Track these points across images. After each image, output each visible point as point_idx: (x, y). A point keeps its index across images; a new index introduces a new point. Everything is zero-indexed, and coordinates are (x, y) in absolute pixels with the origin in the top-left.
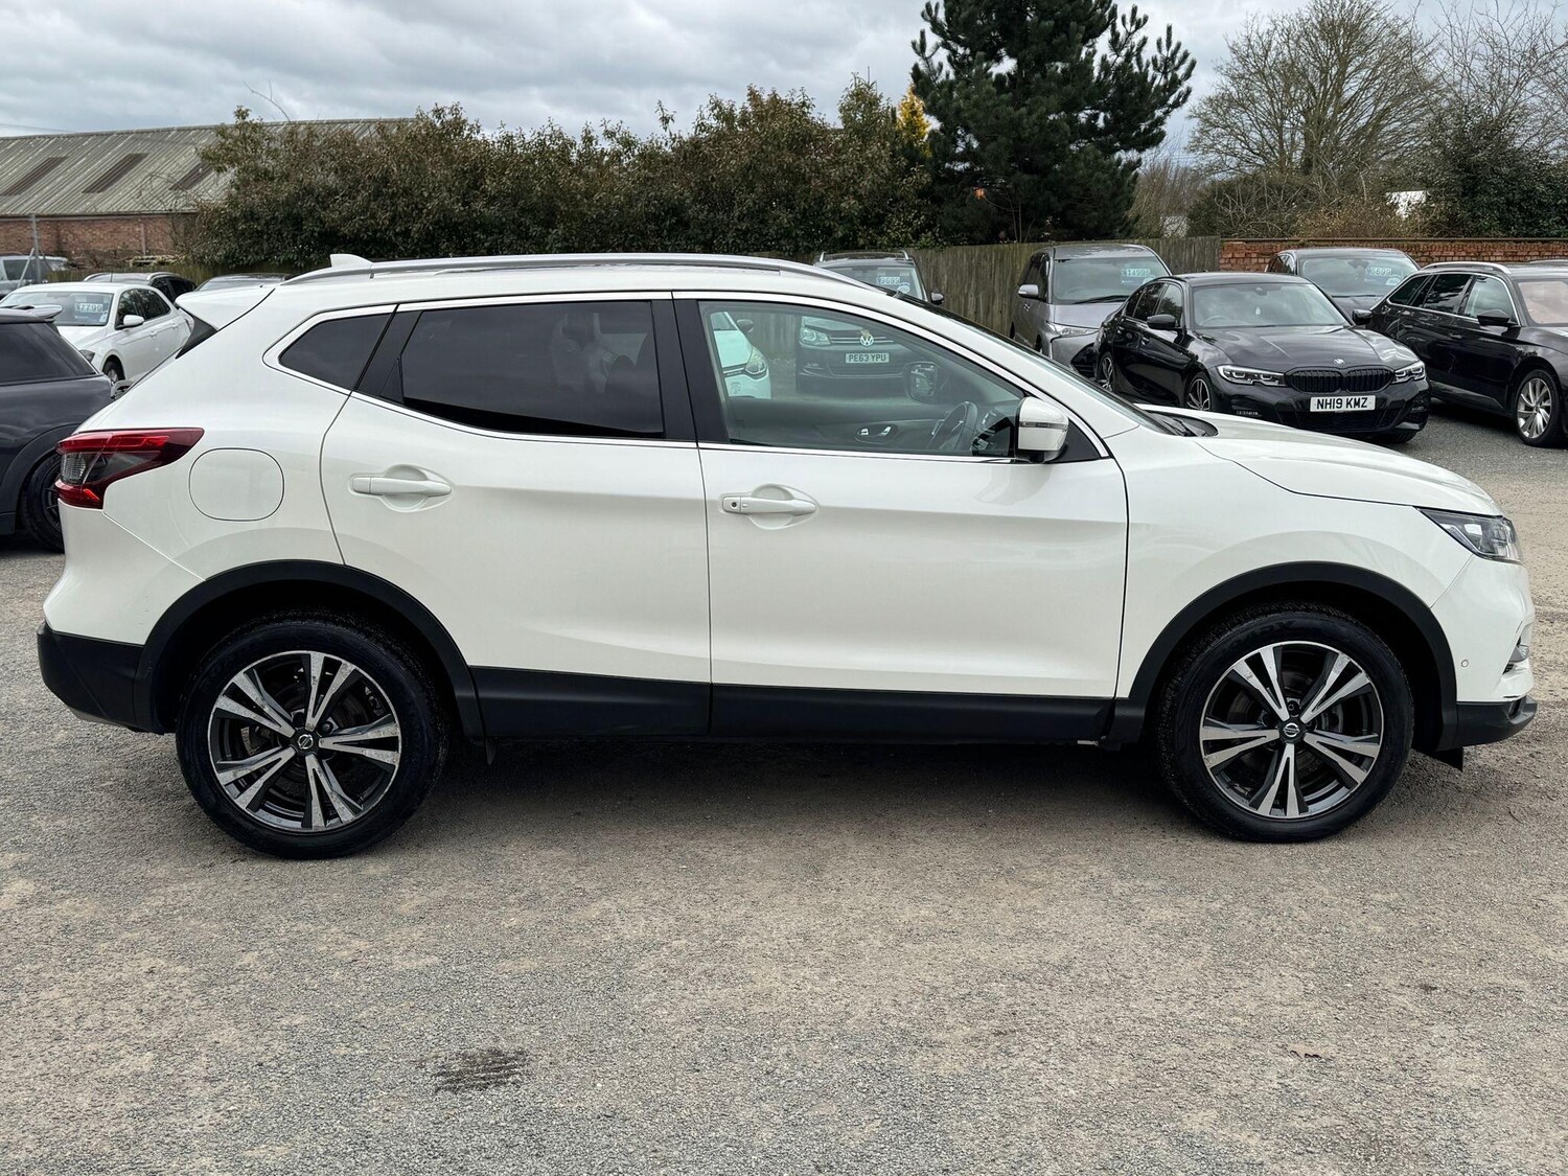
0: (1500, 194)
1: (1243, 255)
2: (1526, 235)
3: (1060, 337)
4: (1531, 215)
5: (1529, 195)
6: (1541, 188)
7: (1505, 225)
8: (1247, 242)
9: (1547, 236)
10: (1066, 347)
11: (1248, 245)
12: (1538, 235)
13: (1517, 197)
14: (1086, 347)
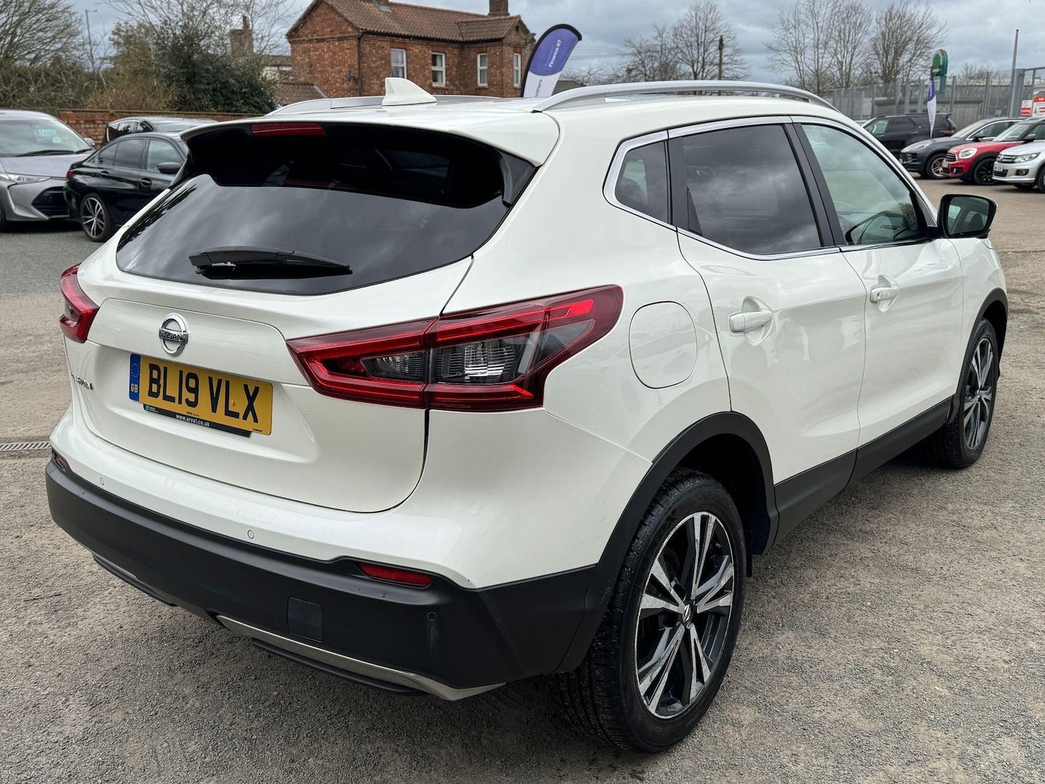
0: (208, 84)
1: (74, 122)
2: (228, 112)
3: (16, 184)
4: (228, 98)
5: (225, 85)
6: (232, 81)
7: (216, 105)
8: (74, 111)
9: (240, 112)
10: (24, 194)
11: (76, 114)
12: (235, 112)
13: (219, 86)
14: (43, 192)
